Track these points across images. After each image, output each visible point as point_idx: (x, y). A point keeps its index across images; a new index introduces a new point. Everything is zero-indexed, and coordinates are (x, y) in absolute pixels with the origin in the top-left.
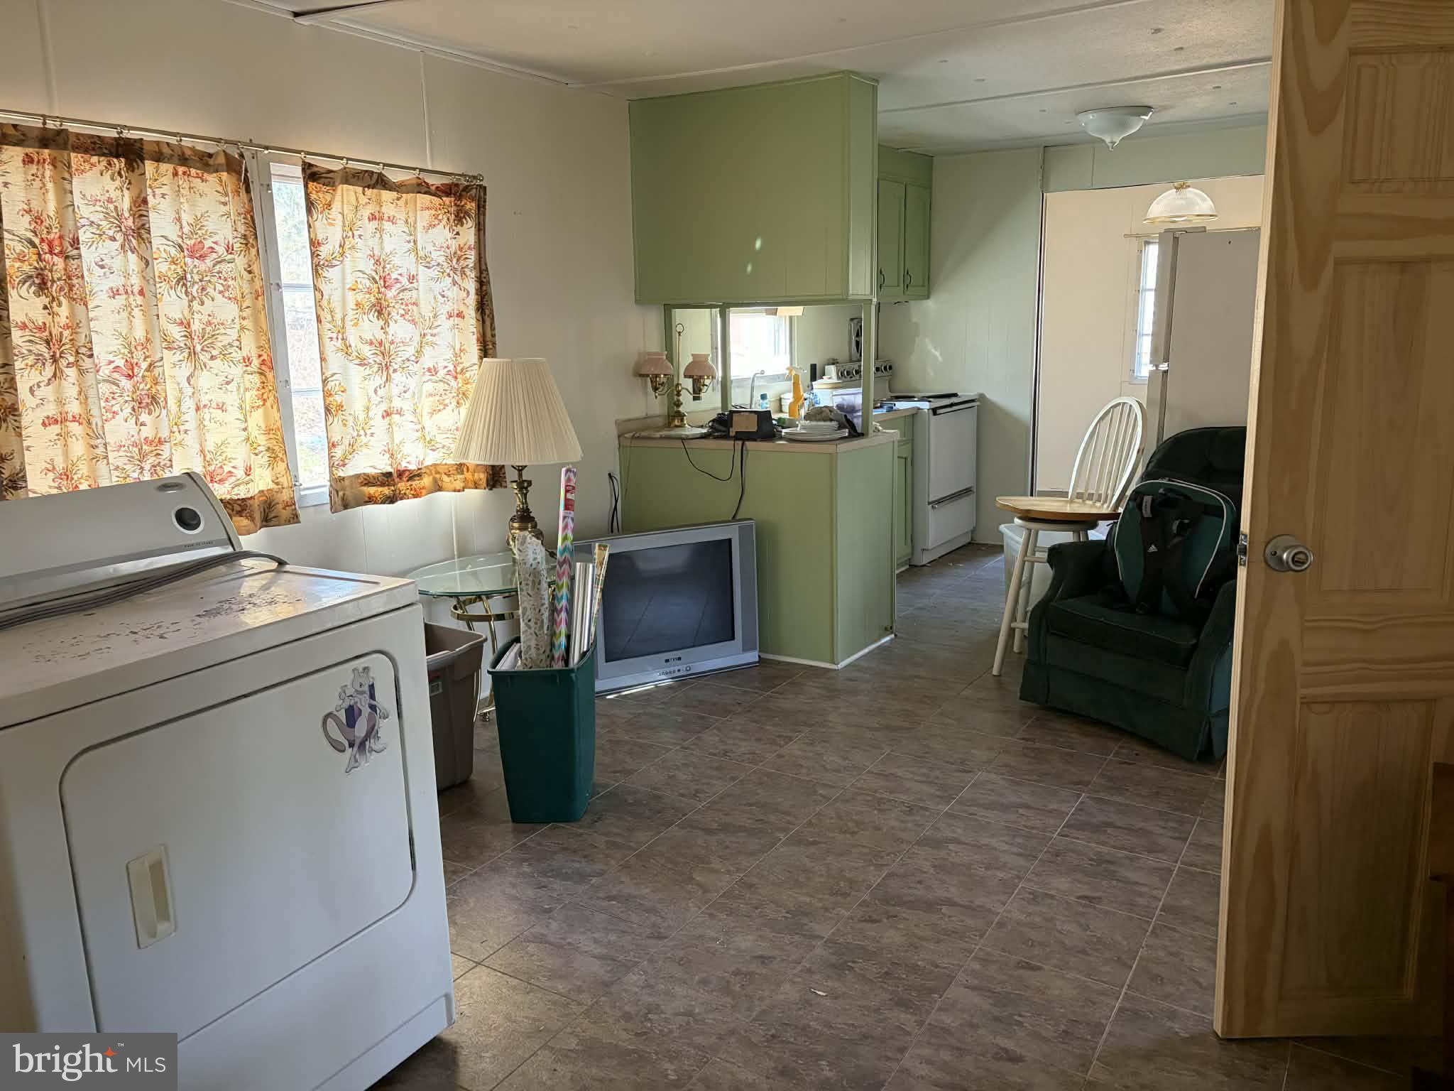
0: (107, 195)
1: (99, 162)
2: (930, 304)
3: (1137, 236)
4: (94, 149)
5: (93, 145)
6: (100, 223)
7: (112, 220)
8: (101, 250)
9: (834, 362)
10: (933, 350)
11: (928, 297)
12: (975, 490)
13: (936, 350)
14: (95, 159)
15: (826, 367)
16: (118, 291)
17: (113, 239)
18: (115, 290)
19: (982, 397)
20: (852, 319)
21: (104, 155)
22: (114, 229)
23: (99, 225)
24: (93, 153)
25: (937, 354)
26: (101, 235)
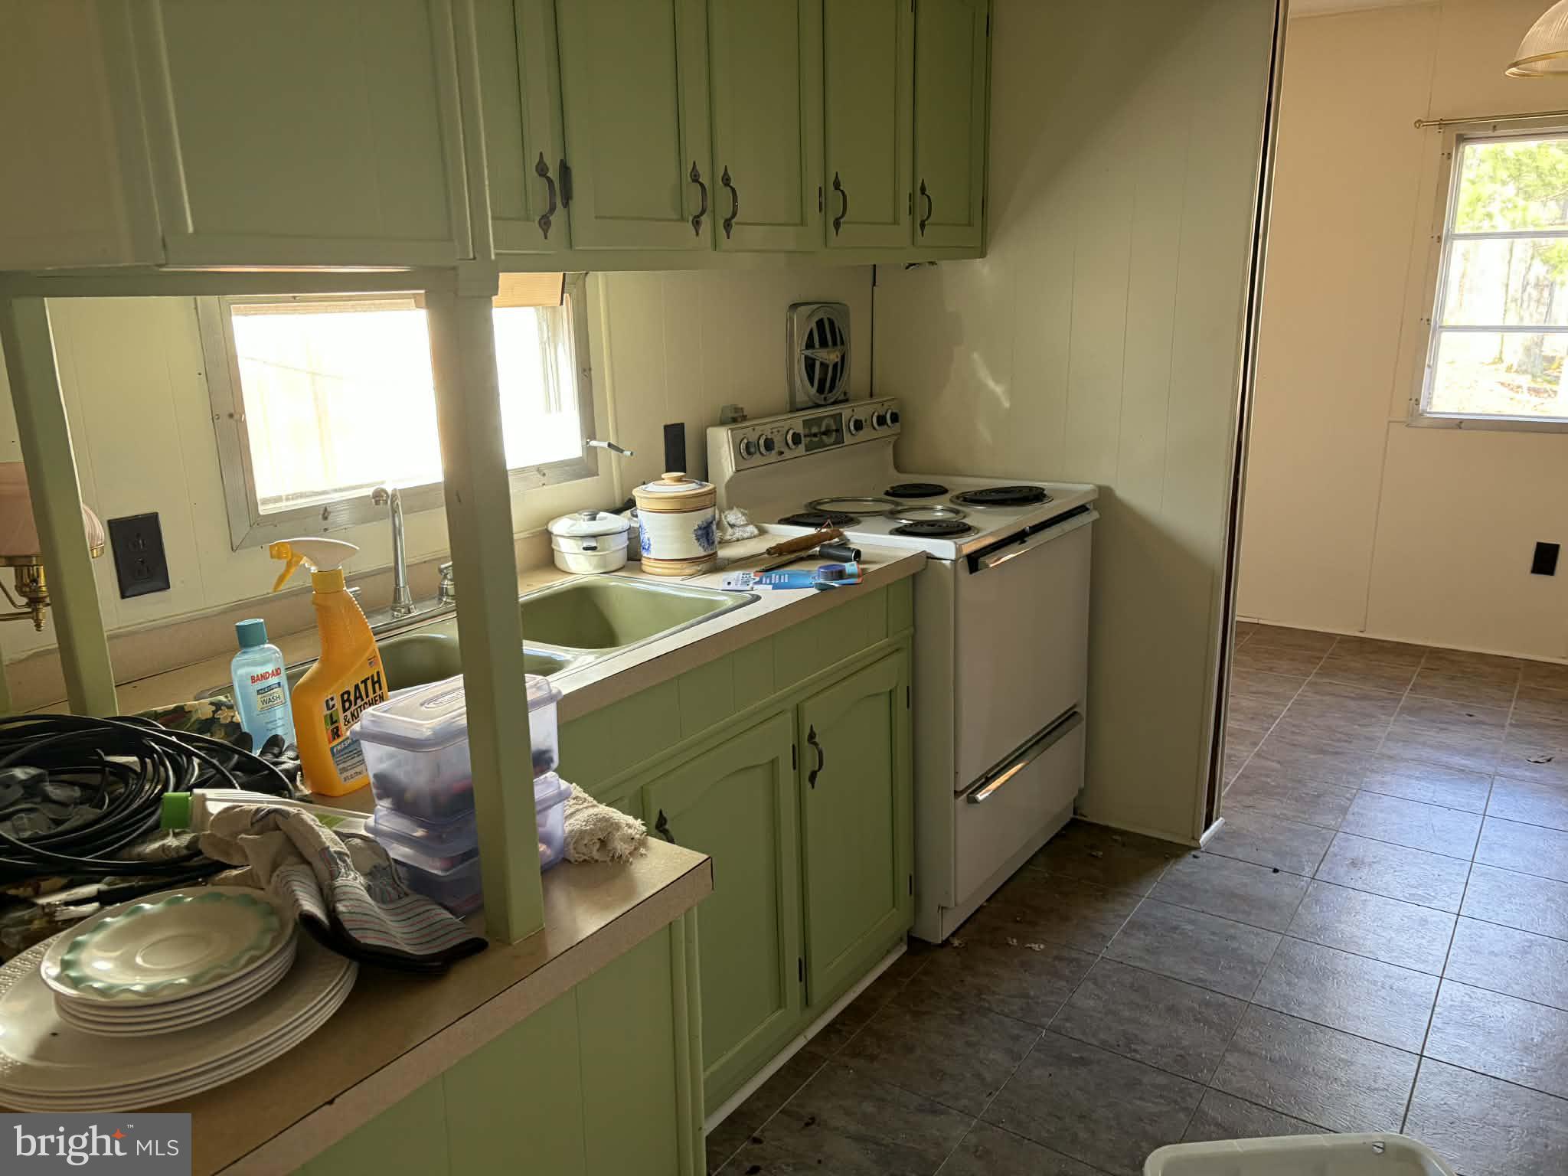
2: (984, 271)
3: (1442, 124)
9: (734, 418)
10: (991, 384)
11: (983, 254)
12: (1084, 715)
13: (997, 381)
15: (710, 431)
19: (1105, 496)
20: (794, 306)
25: (999, 389)
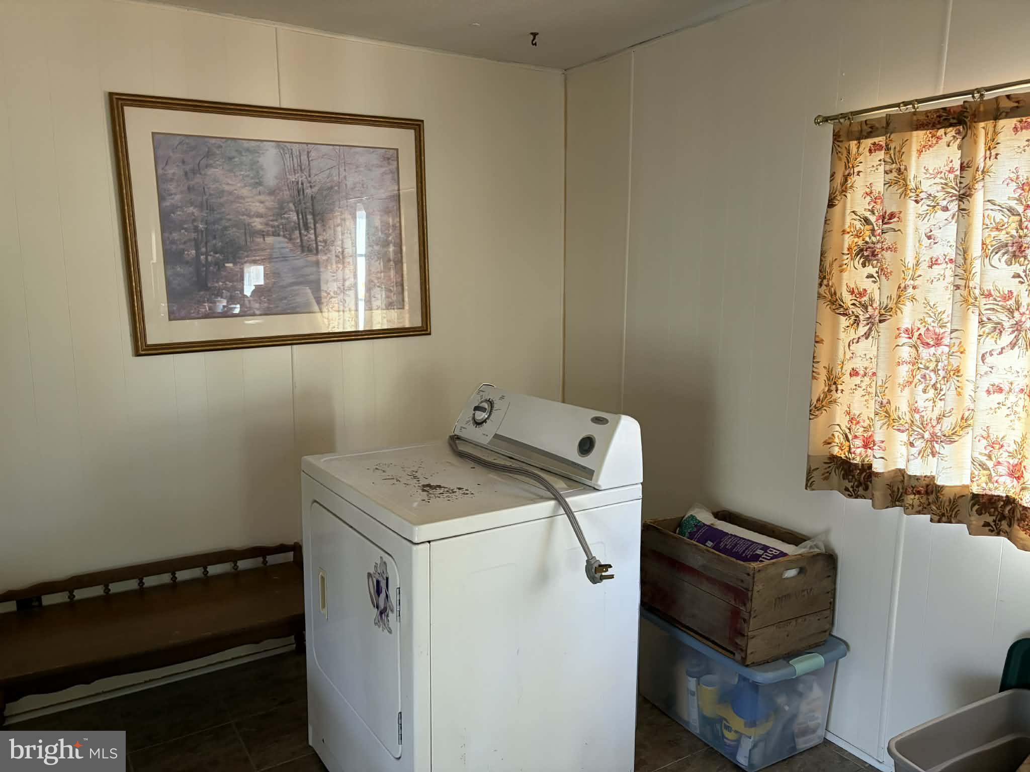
0: (950, 165)
1: (945, 134)
4: (939, 123)
5: (938, 119)
6: (937, 194)
7: (949, 190)
8: (932, 222)
14: (941, 132)
16: (937, 260)
17: (945, 209)
18: (934, 260)
21: (951, 125)
22: (948, 199)
23: (935, 197)
24: (939, 126)
26: (935, 206)
